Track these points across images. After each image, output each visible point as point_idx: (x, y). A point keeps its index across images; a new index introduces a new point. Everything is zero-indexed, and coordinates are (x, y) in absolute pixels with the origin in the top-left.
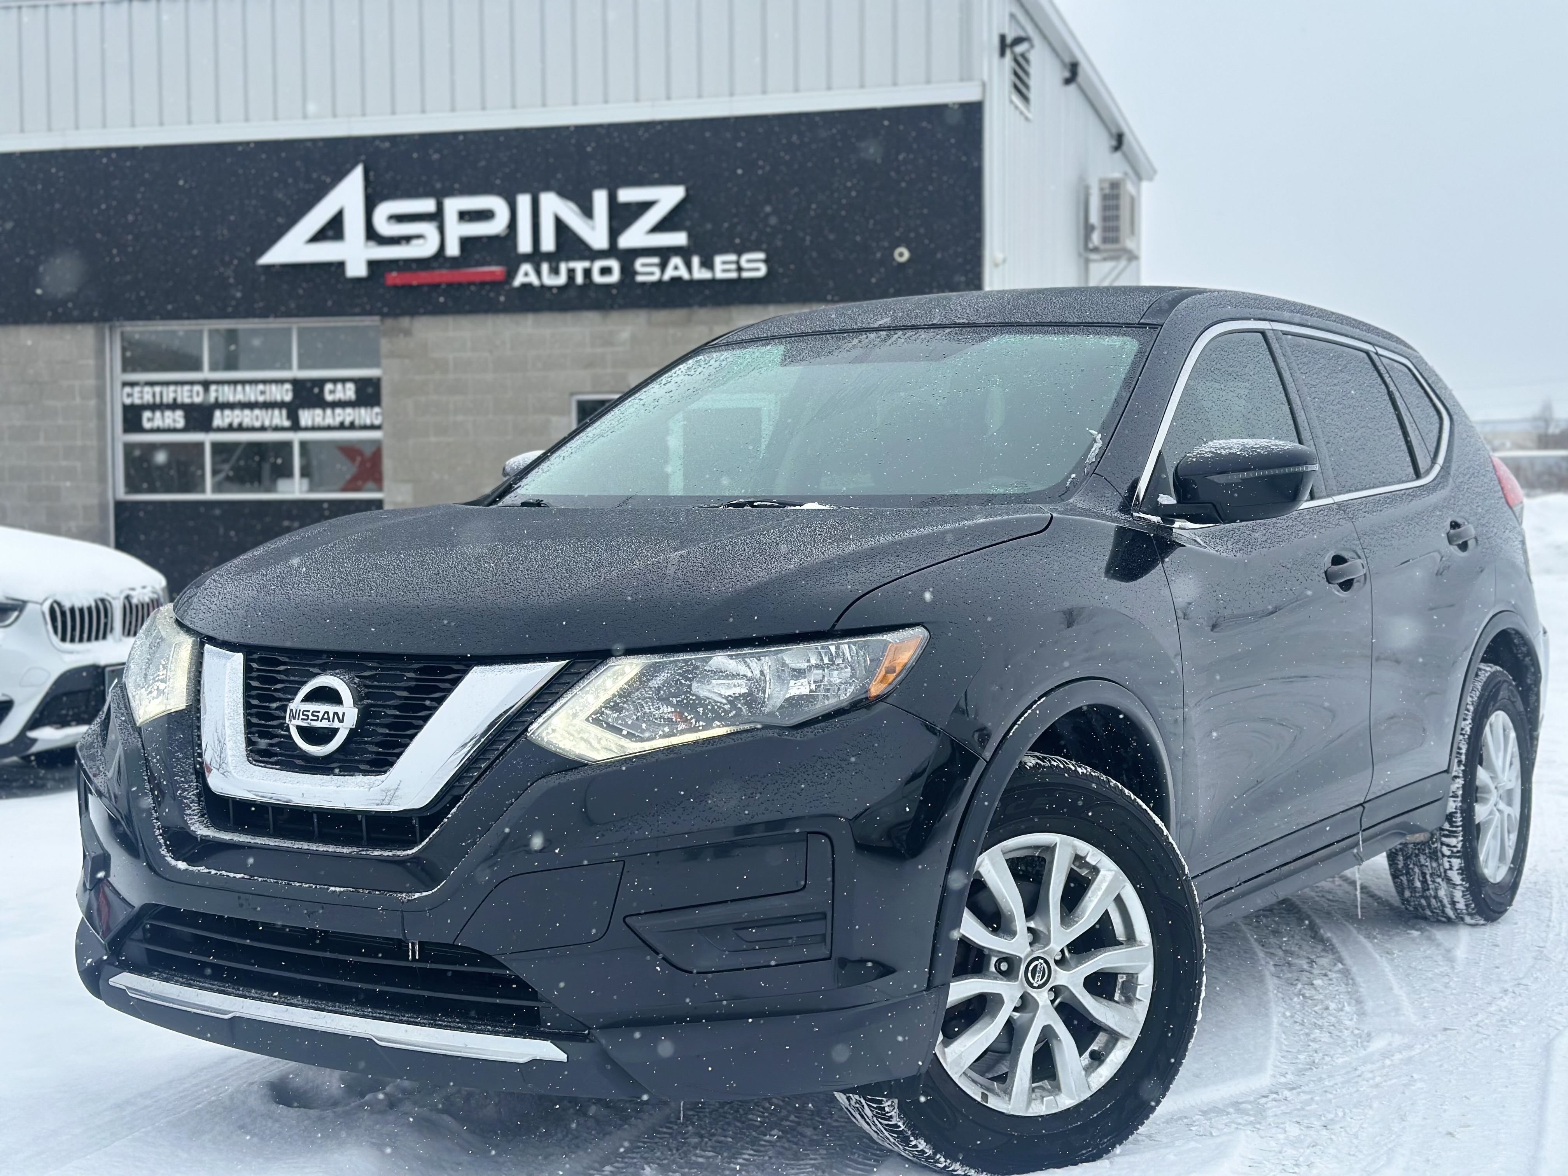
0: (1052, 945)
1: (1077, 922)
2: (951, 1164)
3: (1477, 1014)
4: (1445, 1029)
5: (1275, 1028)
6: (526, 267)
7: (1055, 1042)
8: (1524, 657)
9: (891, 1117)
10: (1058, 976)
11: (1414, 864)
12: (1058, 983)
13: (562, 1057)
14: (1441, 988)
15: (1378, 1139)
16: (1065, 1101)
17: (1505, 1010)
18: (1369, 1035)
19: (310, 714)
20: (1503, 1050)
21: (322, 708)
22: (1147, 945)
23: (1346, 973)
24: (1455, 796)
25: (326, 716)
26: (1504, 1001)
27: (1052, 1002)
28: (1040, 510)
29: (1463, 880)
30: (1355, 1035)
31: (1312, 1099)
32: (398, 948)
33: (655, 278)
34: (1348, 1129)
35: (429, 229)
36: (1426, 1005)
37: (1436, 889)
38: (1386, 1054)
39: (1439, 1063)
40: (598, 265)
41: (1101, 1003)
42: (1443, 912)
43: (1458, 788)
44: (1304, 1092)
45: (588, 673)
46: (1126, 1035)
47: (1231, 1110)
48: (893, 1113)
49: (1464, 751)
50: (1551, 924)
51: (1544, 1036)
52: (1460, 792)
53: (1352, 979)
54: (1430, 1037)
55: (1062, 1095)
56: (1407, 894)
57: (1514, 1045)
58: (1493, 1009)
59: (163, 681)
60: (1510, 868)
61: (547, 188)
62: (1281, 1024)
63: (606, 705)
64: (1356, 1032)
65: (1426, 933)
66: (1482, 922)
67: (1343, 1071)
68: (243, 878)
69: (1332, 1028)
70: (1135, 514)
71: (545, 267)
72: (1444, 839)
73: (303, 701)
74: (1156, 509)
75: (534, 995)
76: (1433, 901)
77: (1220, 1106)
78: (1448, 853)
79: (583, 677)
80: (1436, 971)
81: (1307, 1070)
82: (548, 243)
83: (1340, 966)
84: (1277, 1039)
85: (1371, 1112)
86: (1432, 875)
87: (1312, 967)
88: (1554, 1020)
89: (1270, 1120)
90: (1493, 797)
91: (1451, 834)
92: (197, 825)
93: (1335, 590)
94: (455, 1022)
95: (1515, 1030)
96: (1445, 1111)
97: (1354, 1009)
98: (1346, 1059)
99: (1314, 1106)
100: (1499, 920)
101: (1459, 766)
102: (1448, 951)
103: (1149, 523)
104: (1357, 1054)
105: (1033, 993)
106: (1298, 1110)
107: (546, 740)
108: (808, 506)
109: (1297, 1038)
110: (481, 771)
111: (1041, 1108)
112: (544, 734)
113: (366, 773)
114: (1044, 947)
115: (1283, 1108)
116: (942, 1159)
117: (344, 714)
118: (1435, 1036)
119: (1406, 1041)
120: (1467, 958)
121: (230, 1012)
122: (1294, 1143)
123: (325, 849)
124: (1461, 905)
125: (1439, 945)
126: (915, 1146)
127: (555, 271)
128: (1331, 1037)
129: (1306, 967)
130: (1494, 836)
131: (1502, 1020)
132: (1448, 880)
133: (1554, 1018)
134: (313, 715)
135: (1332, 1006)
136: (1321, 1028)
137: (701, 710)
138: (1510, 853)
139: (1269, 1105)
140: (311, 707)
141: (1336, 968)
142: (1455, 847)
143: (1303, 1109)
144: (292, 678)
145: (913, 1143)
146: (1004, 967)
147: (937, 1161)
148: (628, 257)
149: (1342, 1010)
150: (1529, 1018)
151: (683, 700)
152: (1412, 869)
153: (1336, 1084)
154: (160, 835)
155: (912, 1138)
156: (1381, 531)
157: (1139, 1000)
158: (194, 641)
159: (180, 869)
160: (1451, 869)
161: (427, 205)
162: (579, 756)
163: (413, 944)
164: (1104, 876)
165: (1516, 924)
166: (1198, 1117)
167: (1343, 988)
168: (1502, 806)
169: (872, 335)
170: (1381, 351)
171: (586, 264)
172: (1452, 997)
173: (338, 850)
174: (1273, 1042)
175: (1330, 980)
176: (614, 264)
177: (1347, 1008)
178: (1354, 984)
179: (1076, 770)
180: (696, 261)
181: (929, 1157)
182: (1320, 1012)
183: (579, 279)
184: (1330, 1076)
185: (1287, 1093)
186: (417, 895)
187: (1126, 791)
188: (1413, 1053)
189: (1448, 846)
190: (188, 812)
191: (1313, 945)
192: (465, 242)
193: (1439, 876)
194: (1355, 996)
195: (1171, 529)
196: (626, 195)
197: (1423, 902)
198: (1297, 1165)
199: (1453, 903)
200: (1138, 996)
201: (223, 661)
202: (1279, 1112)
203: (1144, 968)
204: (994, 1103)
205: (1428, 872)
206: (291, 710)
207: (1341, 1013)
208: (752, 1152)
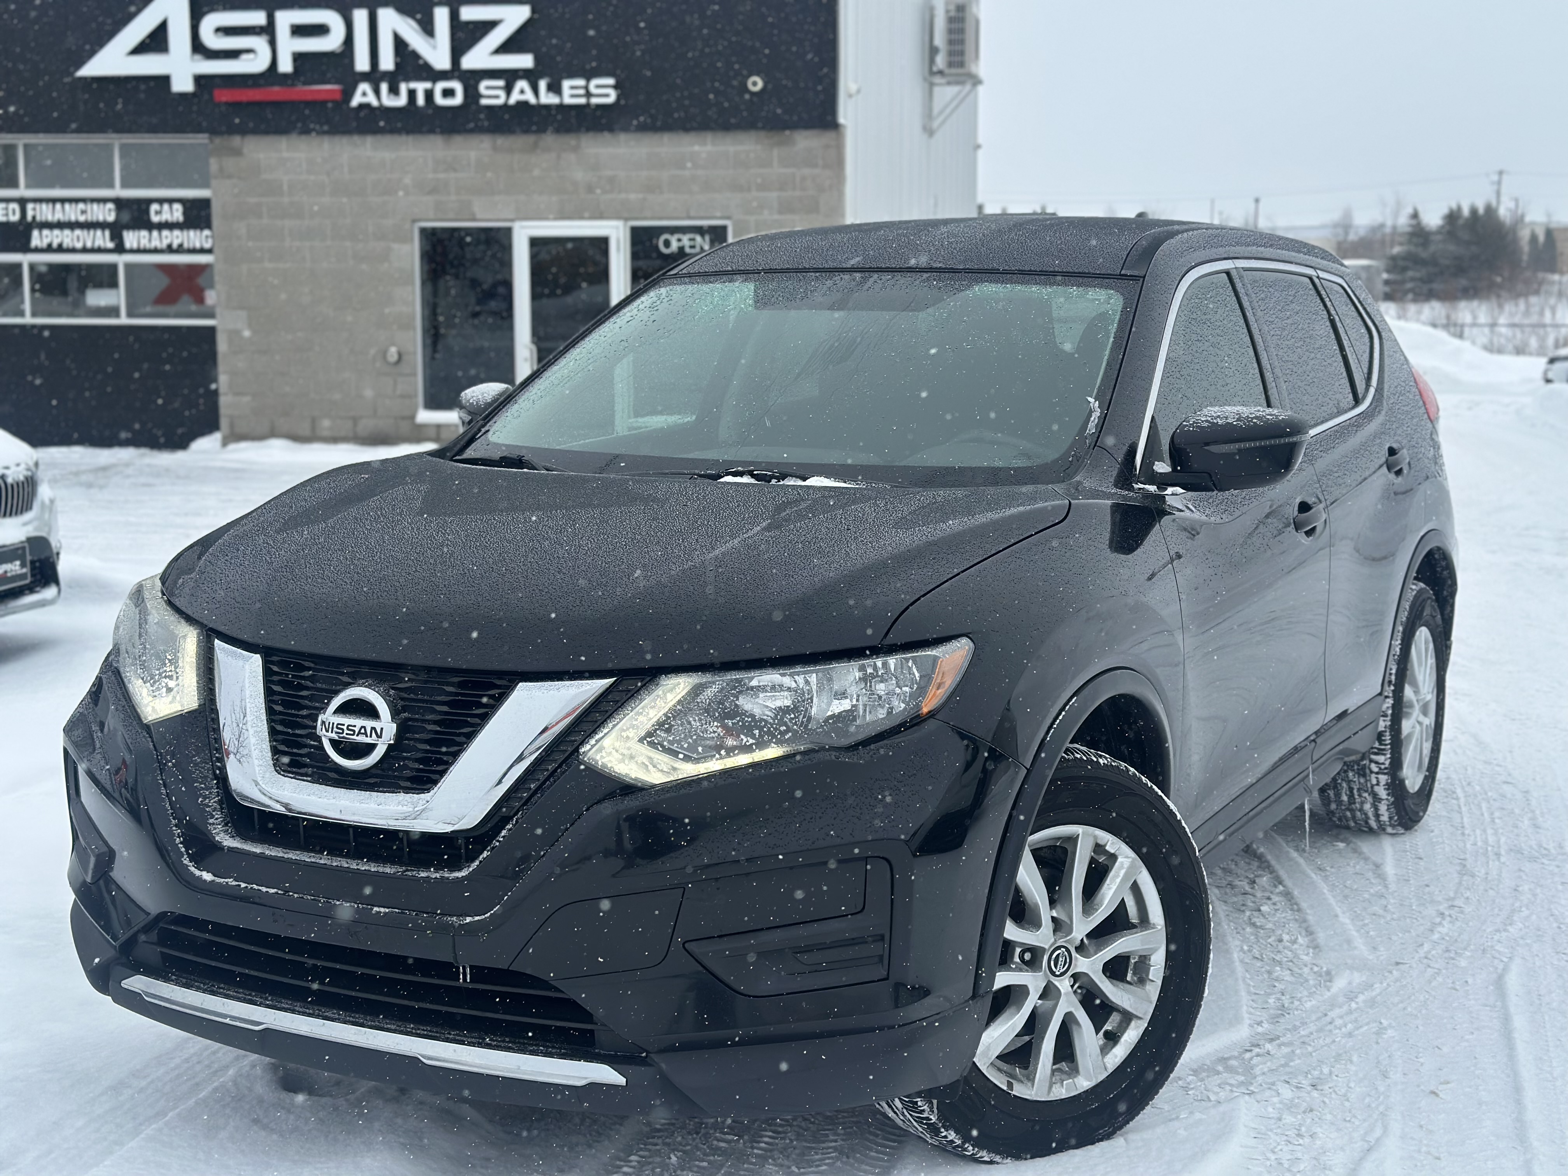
0: (1073, 934)
1: (1097, 910)
2: (978, 1152)
3: (1422, 945)
4: (1397, 964)
5: (1239, 968)
6: (364, 87)
7: (1074, 1028)
8: (1443, 570)
9: (923, 1111)
10: (1079, 963)
11: (1342, 780)
12: (1078, 970)
13: (621, 1080)
14: (1381, 912)
15: (1367, 1100)
16: (1083, 1083)
17: (1447, 938)
18: (1328, 973)
19: (345, 728)
20: (1458, 987)
21: (358, 722)
22: (1159, 927)
23: (1287, 895)
24: (1385, 716)
25: (363, 731)
26: (1443, 926)
27: (1072, 986)
28: (1056, 495)
29: (1388, 795)
30: (1315, 973)
31: (1293, 1052)
32: (448, 969)
33: (501, 101)
34: (1336, 1089)
35: (259, 43)
36: (1372, 933)
37: (1362, 803)
38: (1351, 996)
39: (1401, 1005)
40: (440, 86)
41: (1117, 986)
42: (1367, 823)
43: (1388, 708)
44: (1283, 1044)
45: (638, 690)
46: (1140, 1015)
47: (1220, 1068)
48: (925, 1107)
49: (1394, 671)
50: (1467, 832)
51: (1491, 969)
52: (1390, 712)
53: (1296, 904)
54: (1386, 974)
55: (1080, 1077)
56: (1333, 806)
57: (1467, 982)
58: (1436, 936)
59: (170, 677)
60: (1426, 776)
61: (386, 4)
62: (1242, 961)
63: (660, 724)
64: (1316, 969)
65: (1352, 845)
66: (1402, 831)
67: (1314, 1018)
68: (277, 893)
69: (1291, 964)
70: (1136, 486)
71: (384, 87)
72: (1373, 757)
73: (335, 713)
74: (1153, 478)
75: (588, 1017)
76: (1358, 814)
77: (1208, 1062)
78: (1376, 769)
79: (633, 695)
80: (1372, 891)
81: (1278, 1016)
82: (387, 62)
83: (1281, 888)
84: (1244, 980)
85: (1353, 1068)
86: (1359, 790)
87: (1253, 888)
88: (1497, 951)
89: (1260, 1079)
90: (1416, 712)
91: (1380, 752)
92: (222, 835)
93: (1301, 537)
94: (504, 1041)
95: (1463, 963)
96: (1422, 1064)
97: (1306, 939)
98: (1314, 1002)
99: (1298, 1061)
100: (1416, 828)
101: (1389, 686)
102: (1377, 866)
103: (1148, 495)
104: (1322, 995)
105: (1056, 982)
106: (1282, 1066)
107: (600, 763)
108: (816, 481)
109: (1260, 978)
110: (531, 792)
111: (1061, 1092)
112: (598, 758)
113: (407, 790)
114: (1066, 936)
115: (1269, 1064)
116: (971, 1148)
117: (382, 729)
118: (1391, 972)
119: (1364, 979)
120: (1396, 874)
121: (263, 1024)
122: (1290, 1107)
123: (367, 868)
124: (1385, 818)
125: (1366, 859)
126: (945, 1137)
127: (394, 90)
128: (1292, 975)
129: (1247, 888)
130: (1415, 747)
131: (1448, 951)
132: (1375, 795)
133: (1497, 948)
134: (348, 729)
135: (1286, 937)
136: (1280, 963)
137: (757, 732)
138: (1426, 761)
139: (1255, 1060)
140: (346, 721)
141: (1277, 890)
142: (1383, 764)
143: (1286, 1065)
144: (319, 685)
145: (943, 1134)
146: (1027, 956)
147: (966, 1150)
148: (472, 79)
149: (1294, 942)
150: (1472, 947)
151: (739, 721)
152: (1340, 784)
153: (1312, 1034)
154: (181, 843)
155: (942, 1130)
156: (1335, 470)
157: (1153, 981)
158: (198, 634)
159: (205, 881)
160: (1378, 784)
161: (258, 18)
162: (636, 779)
163: (464, 968)
164: (1122, 863)
165: (1432, 831)
166: (1191, 1078)
167: (1289, 914)
168: (1422, 718)
169: (847, 277)
170: (1322, 275)
171: (428, 85)
172: (1394, 923)
173: (381, 869)
174: (1240, 982)
175: (1274, 904)
176: (457, 86)
177: (1300, 940)
178: (1299, 910)
179: (1098, 762)
180: (543, 85)
181: (958, 1146)
182: (1274, 944)
183: (421, 101)
184: (1304, 1024)
185: (1268, 1046)
186: (468, 919)
187: (1143, 778)
188: (1374, 993)
189: (1376, 763)
190: (211, 821)
191: (1247, 860)
192: (299, 58)
193: (1366, 791)
194: (1304, 925)
195: (1163, 497)
196: (469, 13)
197: (1348, 814)
198: (1299, 1135)
199: (1377, 816)
200: (1151, 977)
201: (241, 663)
202: (1266, 1070)
203: (1155, 950)
204: (1020, 1090)
205: (1356, 787)
206: (323, 723)
207: (1295, 946)
208: (770, 1134)
